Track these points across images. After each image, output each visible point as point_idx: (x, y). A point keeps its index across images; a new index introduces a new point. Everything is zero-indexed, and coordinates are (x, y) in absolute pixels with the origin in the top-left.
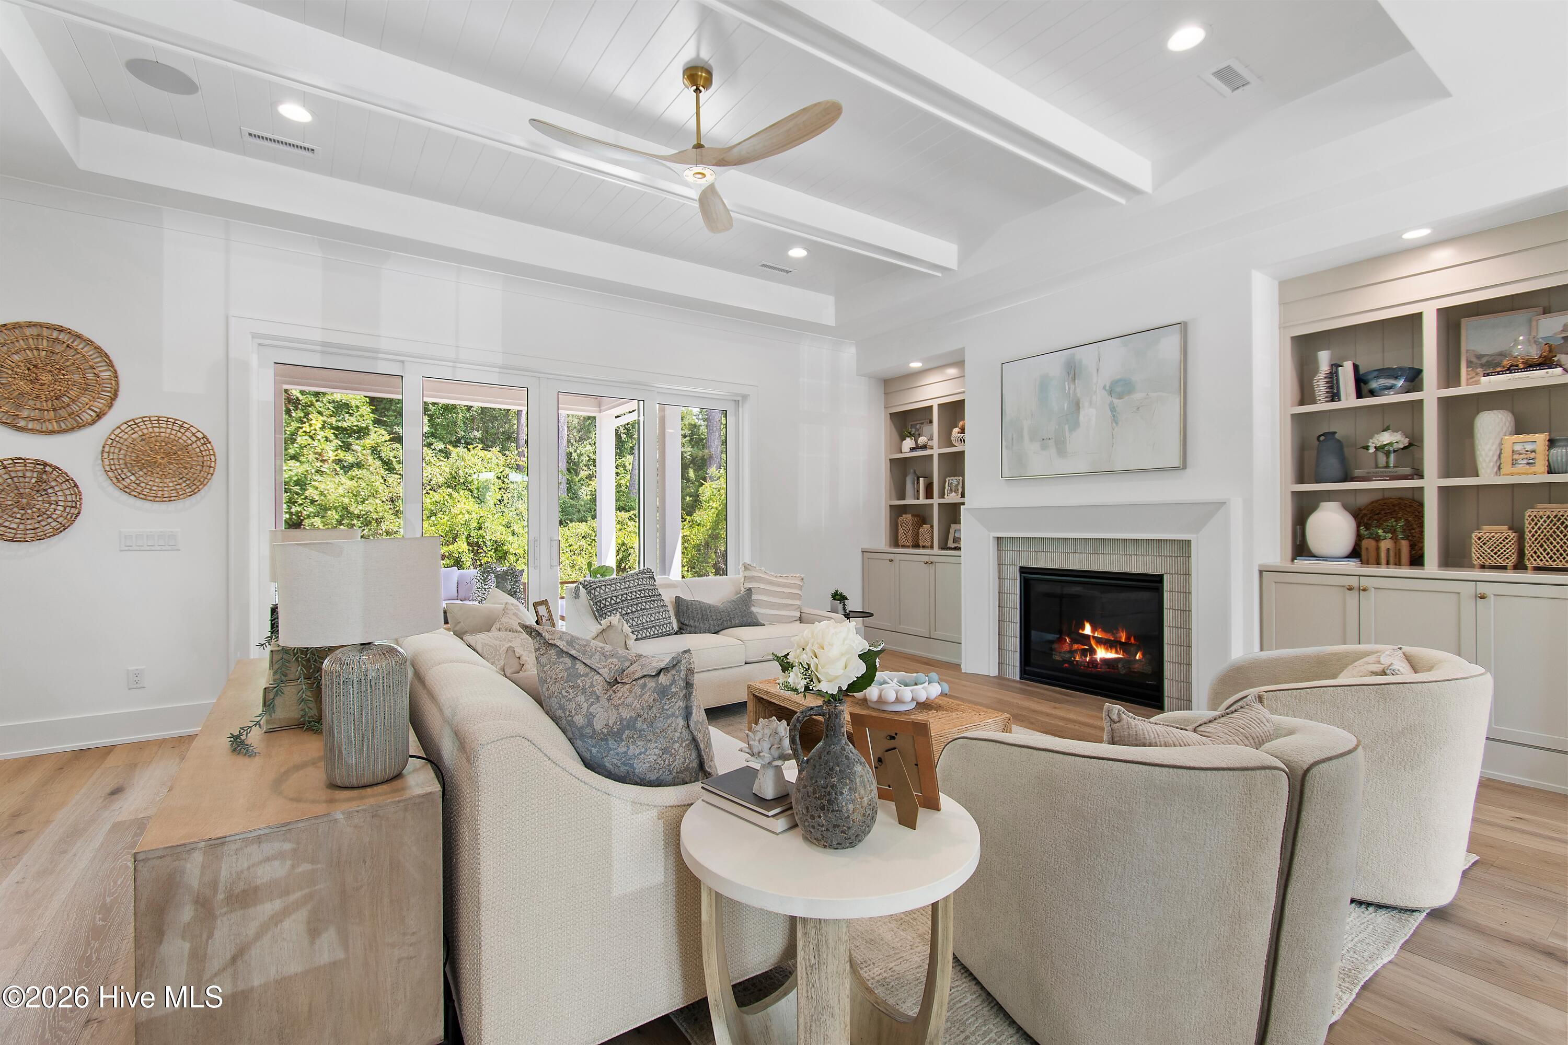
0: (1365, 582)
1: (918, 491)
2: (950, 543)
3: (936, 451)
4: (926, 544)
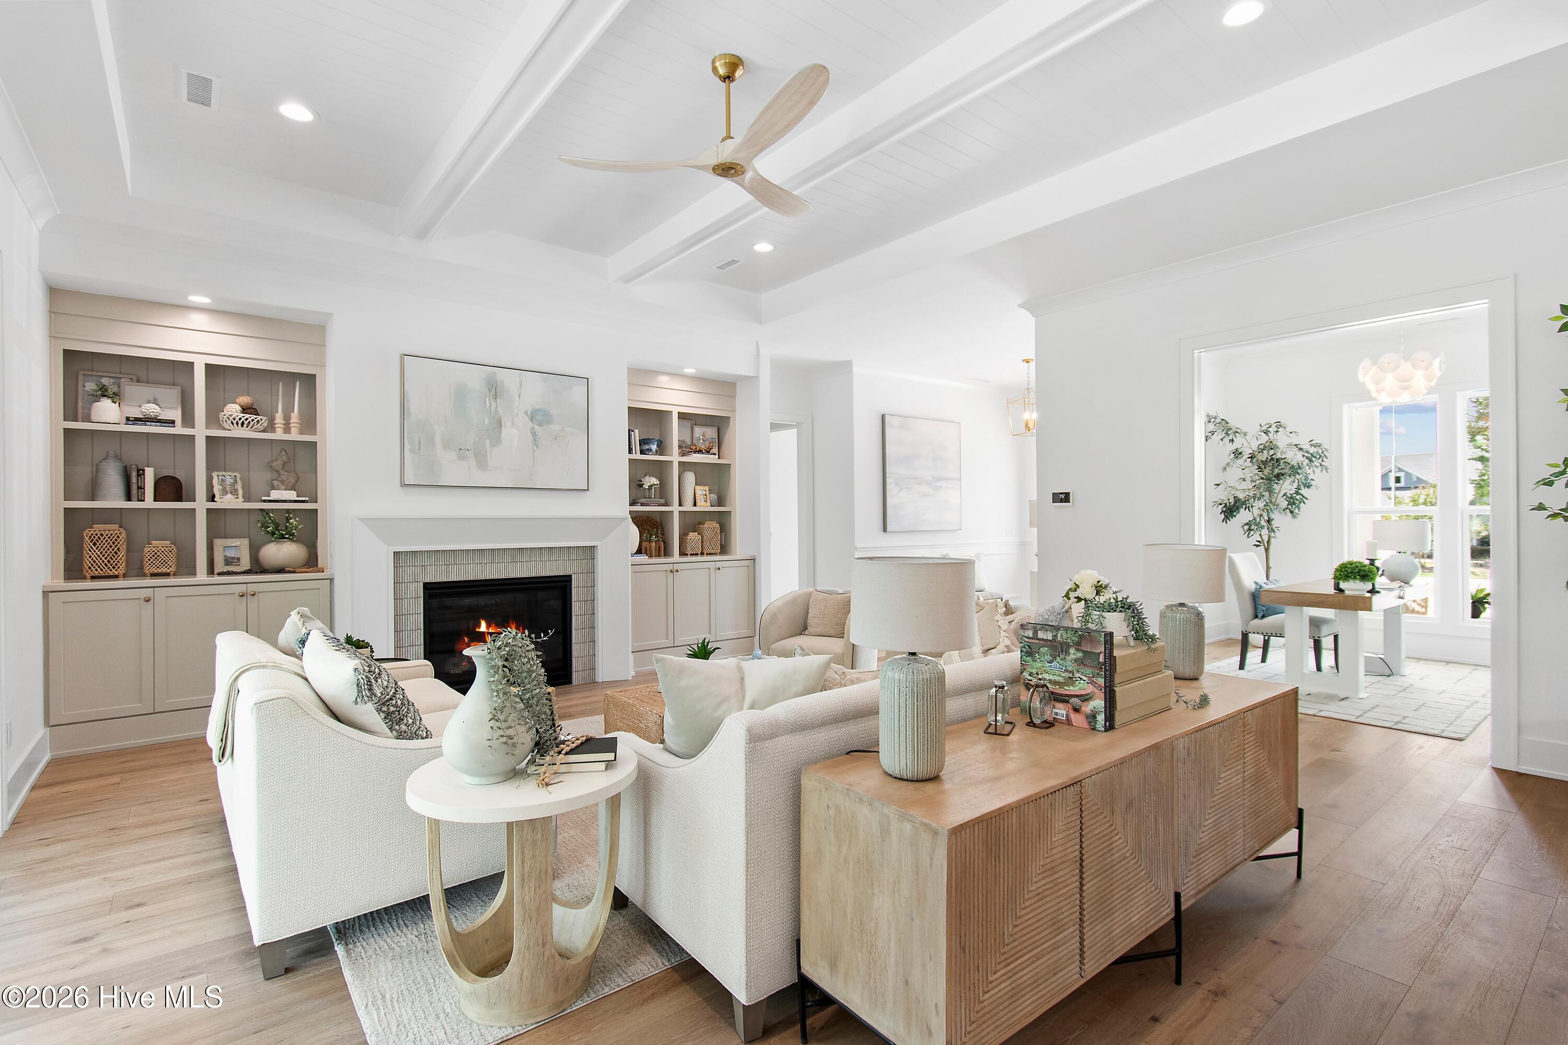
1: (141, 488)
2: (219, 566)
3: (201, 431)
4: (164, 570)
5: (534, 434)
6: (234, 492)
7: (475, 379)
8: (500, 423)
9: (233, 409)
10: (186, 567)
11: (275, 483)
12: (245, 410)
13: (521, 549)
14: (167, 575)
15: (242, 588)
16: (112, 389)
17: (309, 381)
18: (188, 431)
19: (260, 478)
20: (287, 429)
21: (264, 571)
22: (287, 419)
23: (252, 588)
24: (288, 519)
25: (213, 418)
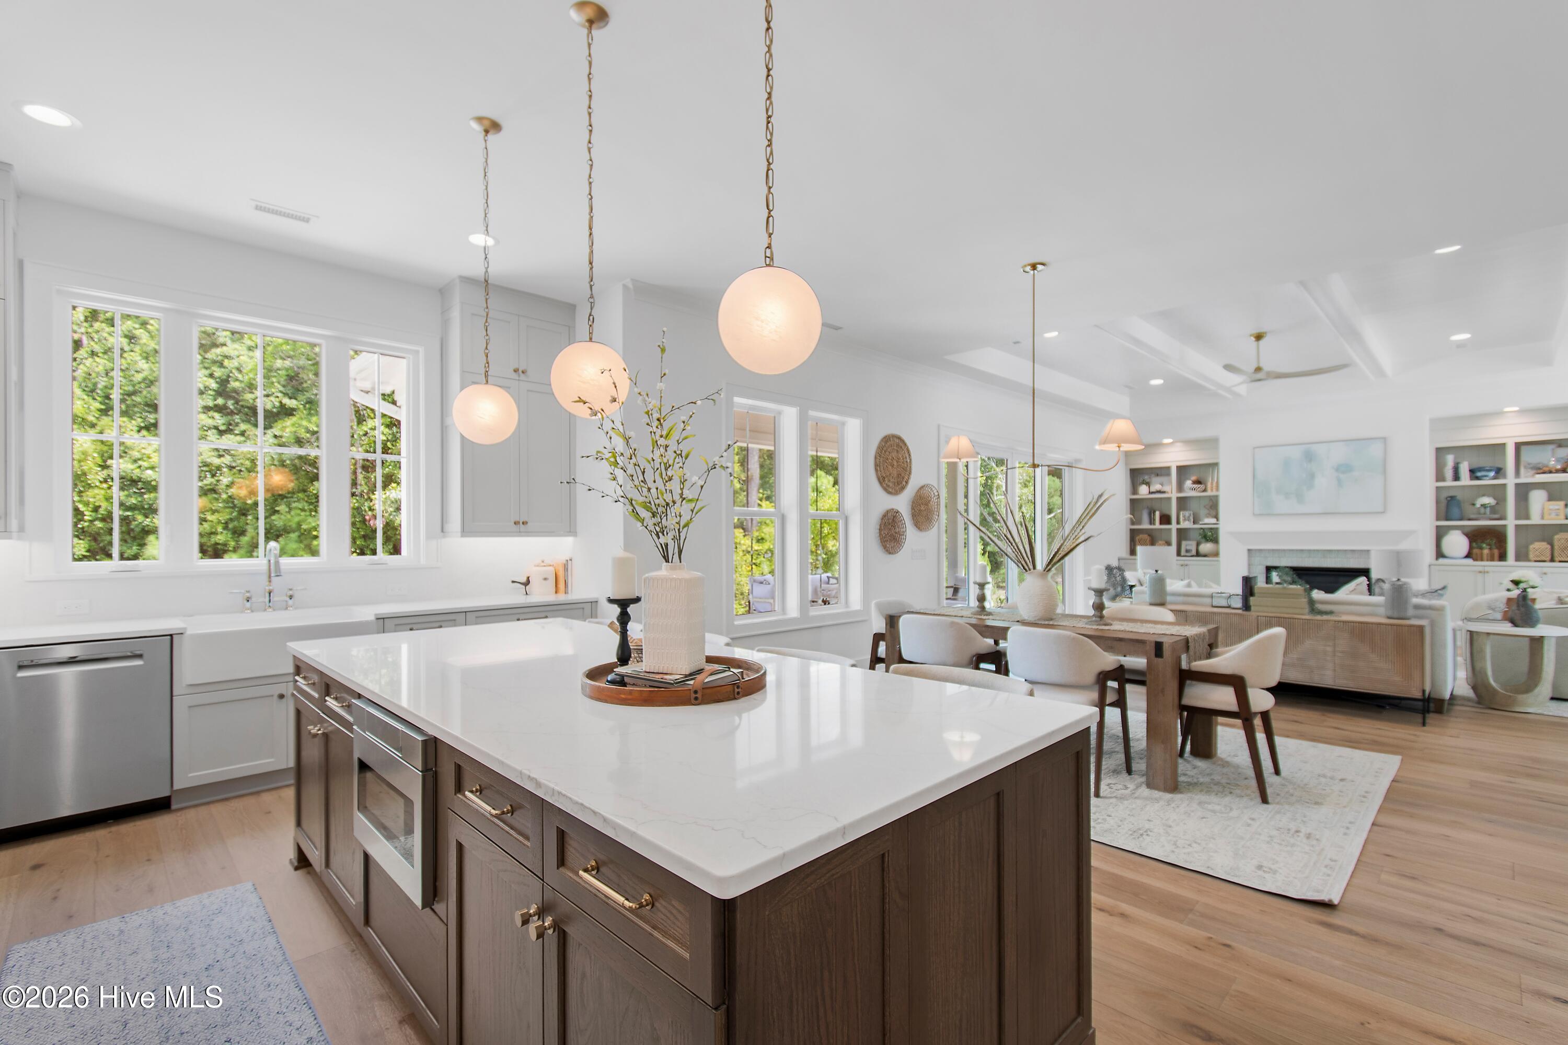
1: (1154, 520)
2: (1183, 553)
3: (1175, 495)
5: (1339, 480)
6: (1187, 521)
7: (1296, 453)
8: (1312, 476)
9: (1188, 484)
11: (1204, 516)
12: (1194, 483)
15: (1182, 562)
16: (1145, 480)
17: (1217, 466)
18: (1170, 495)
19: (1200, 513)
20: (1210, 490)
21: (1199, 556)
22: (1213, 484)
23: (1186, 562)
24: (1208, 532)
25: (1179, 488)
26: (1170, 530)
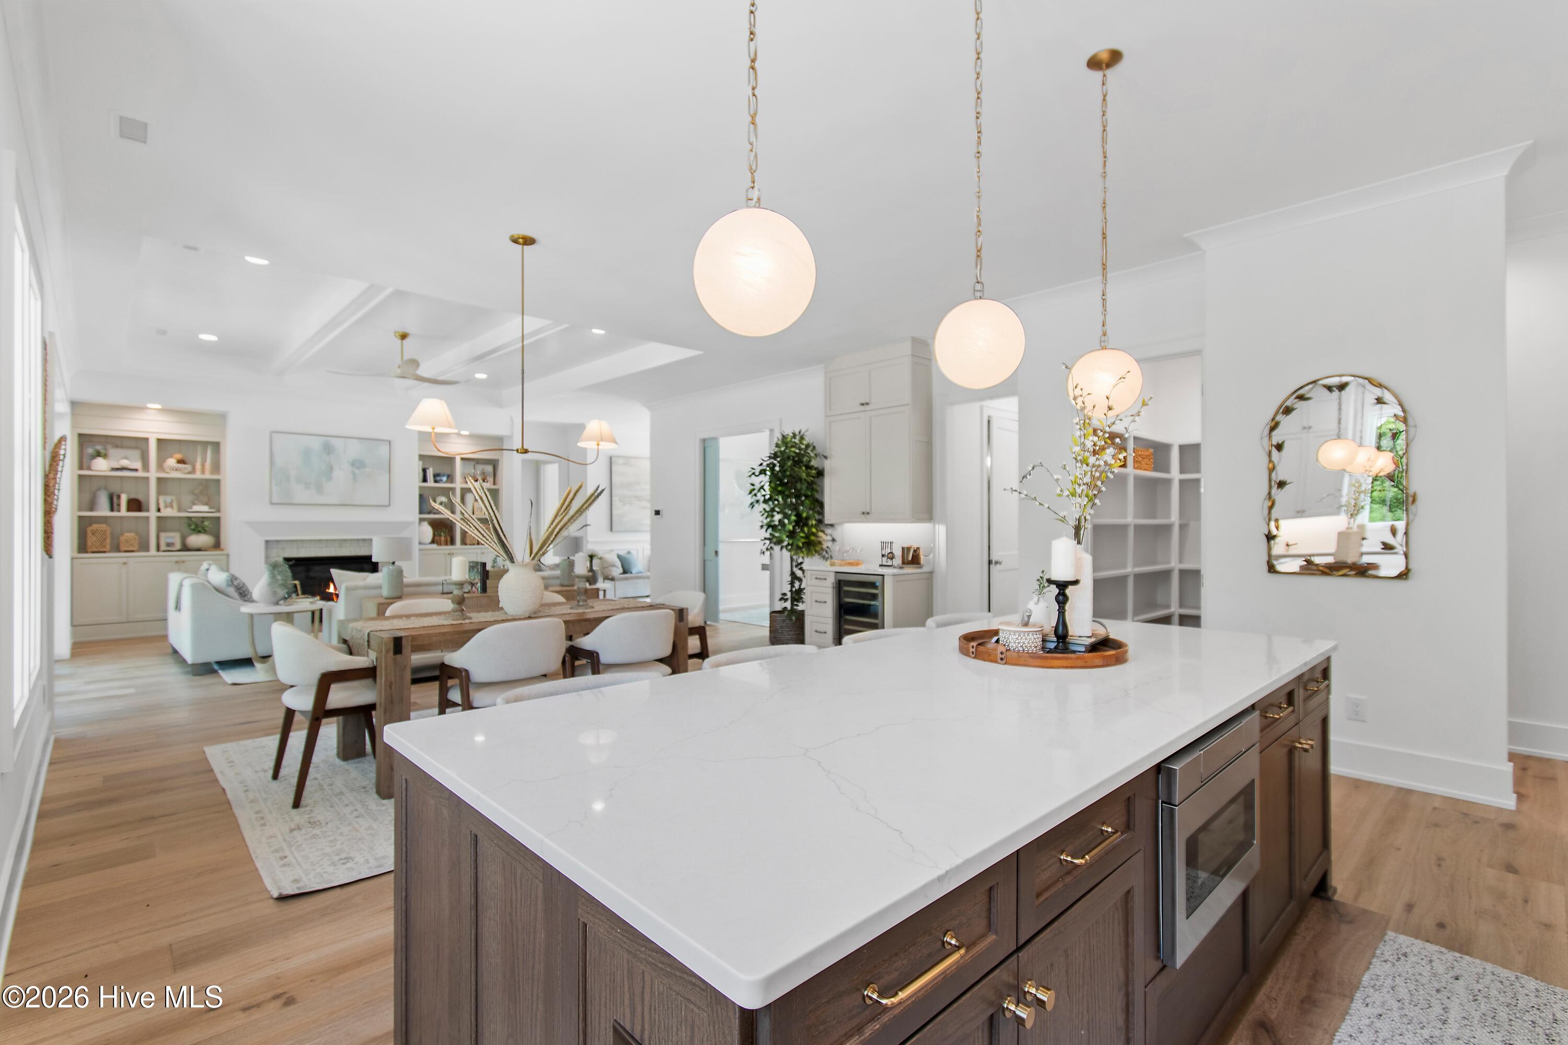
0: (452, 551)
1: (119, 505)
2: (163, 547)
3: (153, 474)
4: (131, 549)
5: (354, 474)
6: (172, 507)
7: (316, 444)
8: (331, 468)
9: (171, 462)
10: (145, 547)
11: (196, 502)
12: (180, 461)
13: (345, 540)
14: (133, 551)
15: (176, 559)
16: (103, 451)
17: (216, 446)
18: (145, 475)
19: (186, 499)
20: (203, 472)
21: (189, 550)
22: (203, 466)
23: (182, 559)
24: (203, 522)
25: (160, 466)
26: (147, 518)
